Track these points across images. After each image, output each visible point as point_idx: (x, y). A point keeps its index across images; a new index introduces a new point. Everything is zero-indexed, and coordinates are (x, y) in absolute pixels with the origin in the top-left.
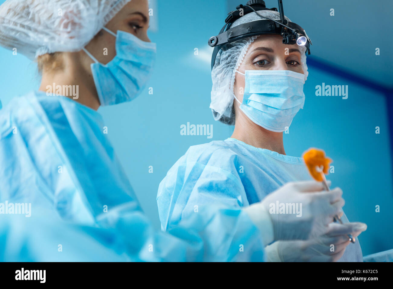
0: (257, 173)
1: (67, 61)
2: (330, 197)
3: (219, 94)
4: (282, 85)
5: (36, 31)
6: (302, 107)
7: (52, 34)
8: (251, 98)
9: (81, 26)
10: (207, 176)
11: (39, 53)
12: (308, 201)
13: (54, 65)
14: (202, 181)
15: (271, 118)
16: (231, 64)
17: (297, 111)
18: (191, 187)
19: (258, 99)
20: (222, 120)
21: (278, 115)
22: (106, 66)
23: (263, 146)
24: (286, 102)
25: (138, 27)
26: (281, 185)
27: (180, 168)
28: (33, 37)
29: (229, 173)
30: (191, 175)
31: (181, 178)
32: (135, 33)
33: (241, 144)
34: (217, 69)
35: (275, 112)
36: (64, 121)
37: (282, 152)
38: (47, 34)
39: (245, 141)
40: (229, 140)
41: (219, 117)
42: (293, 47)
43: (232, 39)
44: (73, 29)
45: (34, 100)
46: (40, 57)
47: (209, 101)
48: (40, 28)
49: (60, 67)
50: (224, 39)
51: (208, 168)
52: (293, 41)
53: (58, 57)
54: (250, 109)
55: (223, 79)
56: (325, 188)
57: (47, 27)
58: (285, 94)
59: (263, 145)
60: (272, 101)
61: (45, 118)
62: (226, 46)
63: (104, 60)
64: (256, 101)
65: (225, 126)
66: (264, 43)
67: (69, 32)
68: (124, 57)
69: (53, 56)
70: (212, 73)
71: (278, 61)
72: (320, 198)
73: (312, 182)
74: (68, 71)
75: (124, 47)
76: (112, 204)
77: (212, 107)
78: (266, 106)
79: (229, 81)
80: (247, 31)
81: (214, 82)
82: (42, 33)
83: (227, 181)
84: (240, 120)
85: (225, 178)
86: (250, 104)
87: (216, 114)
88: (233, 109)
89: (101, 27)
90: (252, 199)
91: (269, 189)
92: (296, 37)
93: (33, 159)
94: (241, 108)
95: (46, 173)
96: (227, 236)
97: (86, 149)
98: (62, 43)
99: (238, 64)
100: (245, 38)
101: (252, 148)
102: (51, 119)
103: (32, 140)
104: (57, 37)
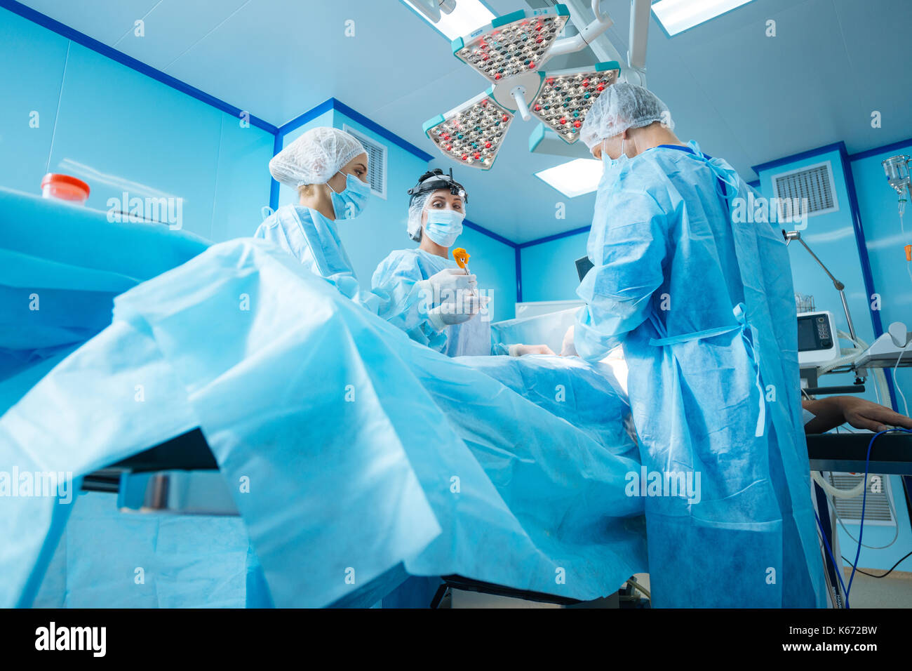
0: (430, 267)
1: (316, 190)
2: (469, 278)
3: (412, 223)
4: (449, 219)
5: (297, 170)
6: (461, 233)
7: (308, 173)
8: (431, 226)
9: (325, 169)
10: (401, 267)
11: (299, 185)
12: (456, 279)
13: (308, 192)
14: (398, 270)
15: (440, 237)
16: (420, 205)
17: (457, 235)
18: (391, 273)
19: (435, 227)
20: (414, 239)
21: (446, 237)
22: (340, 194)
23: (436, 254)
24: (451, 229)
25: (361, 173)
26: (440, 271)
27: (385, 262)
28: (296, 175)
29: (414, 266)
30: (391, 267)
31: (385, 268)
32: (359, 176)
33: (423, 252)
34: (412, 208)
35: (444, 235)
36: (310, 221)
37: (447, 258)
38: (304, 173)
39: (426, 251)
40: (417, 250)
41: (412, 238)
42: (456, 197)
43: (421, 190)
44: (320, 170)
45: (292, 208)
46: (300, 187)
47: (406, 227)
48: (300, 169)
49: (312, 194)
50: (417, 191)
51: (402, 263)
52: (456, 194)
53: (310, 187)
54: (430, 232)
55: (415, 214)
56: (467, 273)
57: (304, 168)
58: (451, 224)
59: (438, 254)
60: (443, 228)
61: (298, 218)
62: (418, 195)
63: (338, 191)
64: (433, 228)
65: (416, 243)
66: (440, 194)
67: (317, 172)
68: (351, 190)
69: (307, 186)
70: (410, 210)
71: (448, 205)
72: (463, 278)
73: (459, 269)
74: (316, 197)
75: (351, 183)
76: (336, 271)
77: (408, 231)
78: (440, 231)
79: (418, 215)
80: (430, 186)
81: (410, 216)
82: (302, 172)
83: (412, 271)
84: (424, 239)
85: (411, 269)
86: (430, 229)
87: (411, 235)
88: (421, 233)
89: (337, 170)
90: (425, 277)
91: (434, 272)
92: (458, 191)
93: (289, 242)
94: (425, 232)
95: (296, 251)
96: (406, 295)
97: (322, 238)
98: (313, 178)
99: (424, 206)
100: (430, 190)
101: (429, 254)
102: (301, 219)
103: (289, 231)
104: (310, 175)
